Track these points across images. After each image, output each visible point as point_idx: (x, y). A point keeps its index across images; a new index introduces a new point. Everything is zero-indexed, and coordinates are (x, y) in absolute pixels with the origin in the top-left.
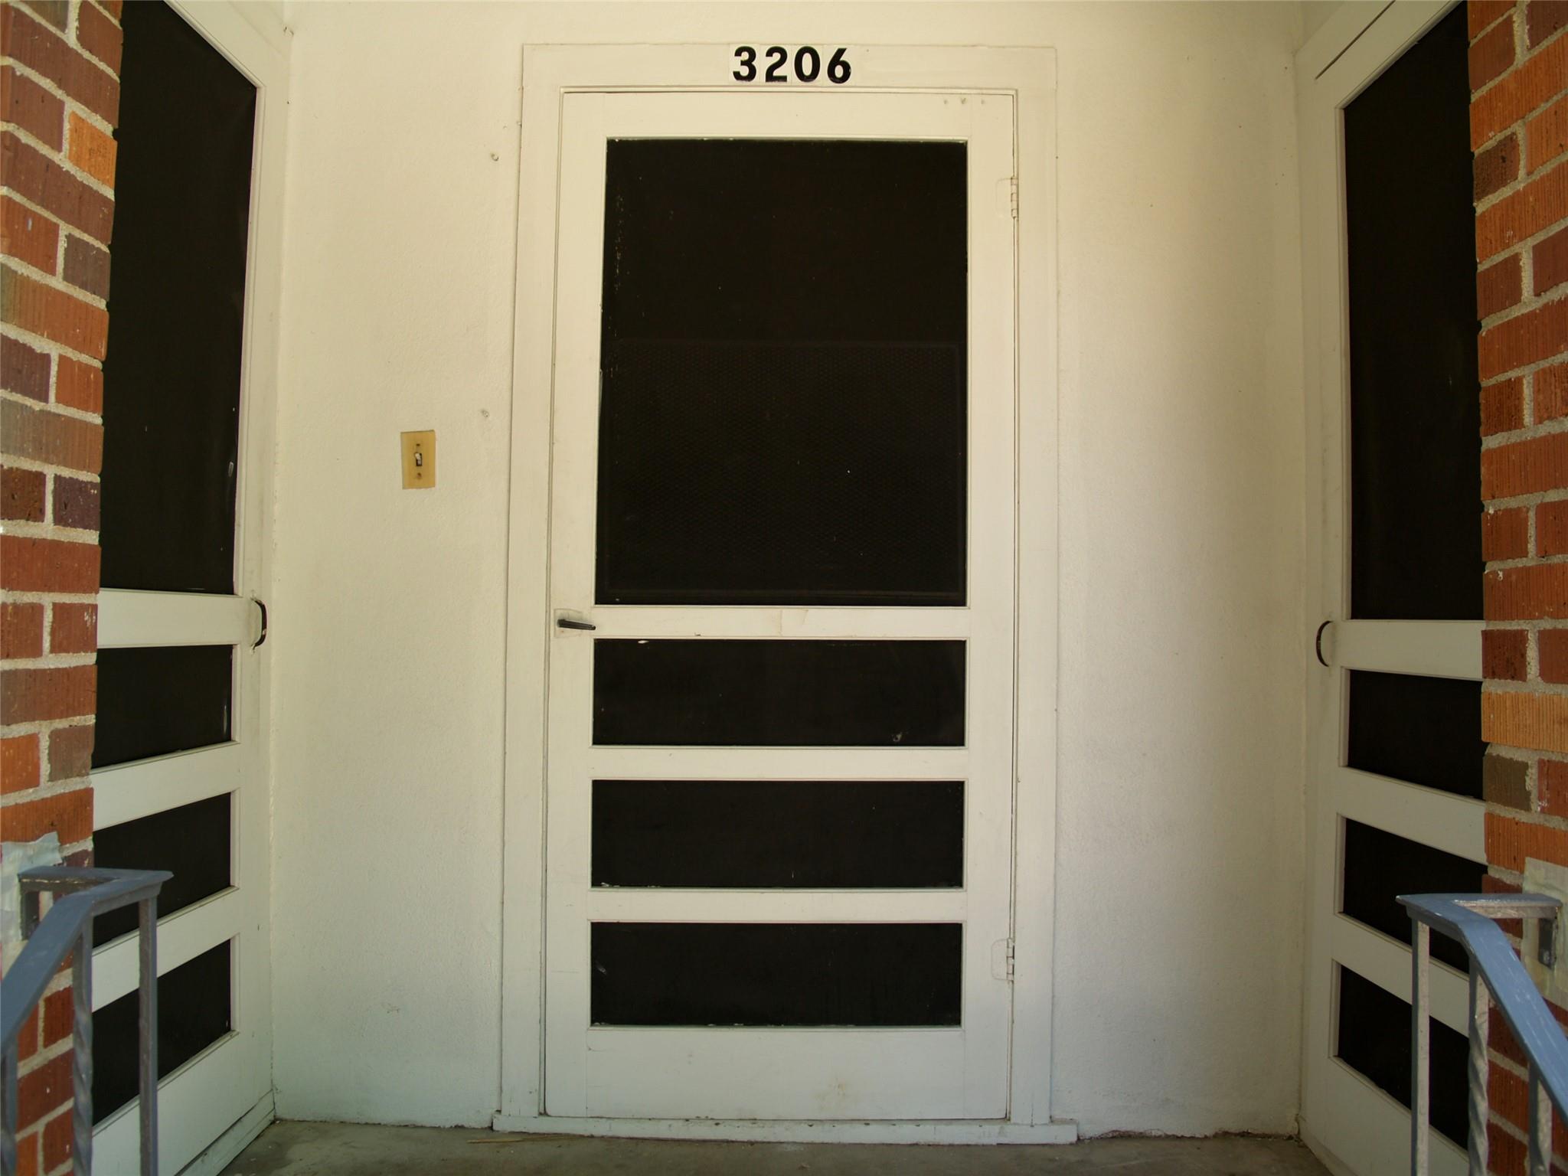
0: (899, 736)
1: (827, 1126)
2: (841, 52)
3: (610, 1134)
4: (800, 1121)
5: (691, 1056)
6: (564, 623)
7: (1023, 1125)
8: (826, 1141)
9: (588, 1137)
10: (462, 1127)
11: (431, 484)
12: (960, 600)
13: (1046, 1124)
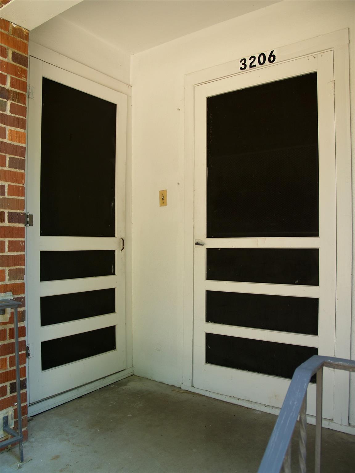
0: (297, 281)
1: (271, 408)
2: (272, 52)
3: (210, 396)
4: (263, 405)
5: (232, 377)
6: (197, 244)
7: (338, 424)
8: (270, 413)
9: (204, 396)
10: (174, 386)
11: (166, 205)
12: (317, 235)
13: (346, 426)
